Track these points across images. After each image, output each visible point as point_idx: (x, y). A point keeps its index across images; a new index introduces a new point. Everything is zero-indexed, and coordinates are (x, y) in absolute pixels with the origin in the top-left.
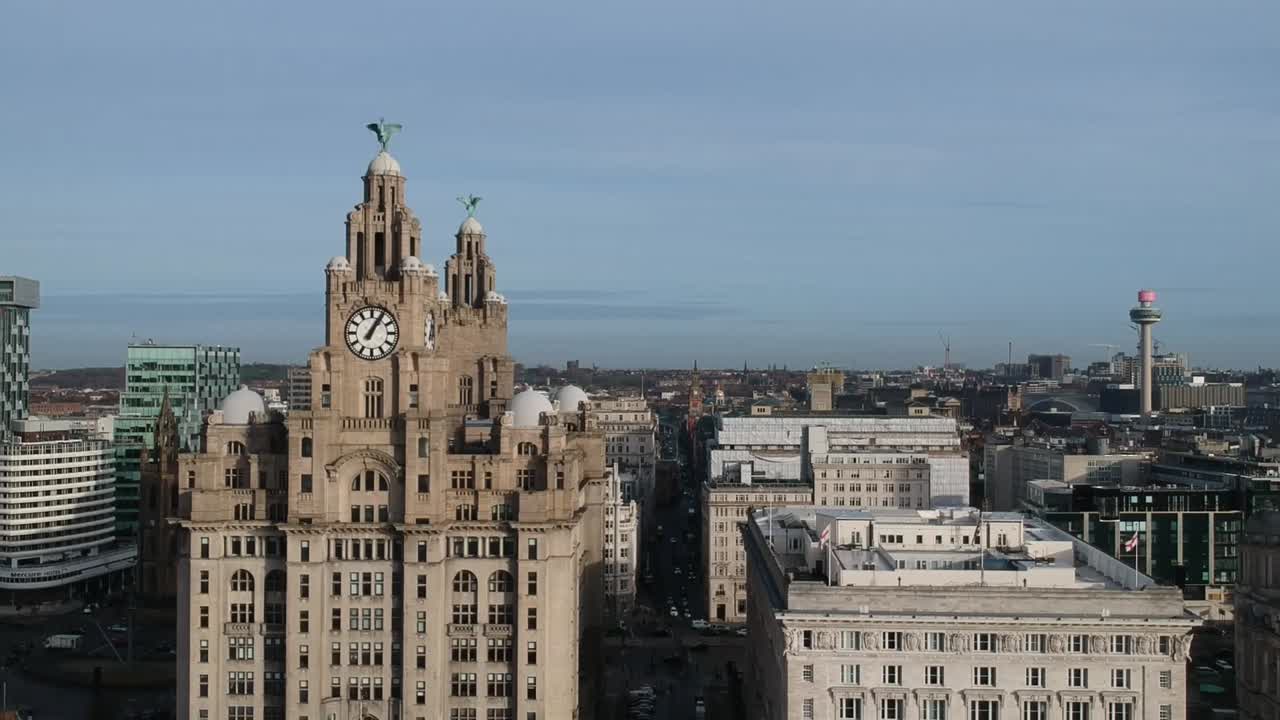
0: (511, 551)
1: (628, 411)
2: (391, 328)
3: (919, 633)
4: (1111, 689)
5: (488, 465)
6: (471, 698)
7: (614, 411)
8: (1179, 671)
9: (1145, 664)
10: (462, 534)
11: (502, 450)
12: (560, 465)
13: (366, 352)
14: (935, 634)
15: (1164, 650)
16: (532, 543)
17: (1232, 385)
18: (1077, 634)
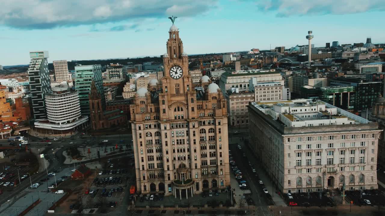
0: (214, 124)
1: (197, 74)
2: (181, 71)
3: (316, 137)
4: (360, 146)
5: (206, 103)
6: (206, 158)
7: (194, 74)
8: (377, 141)
9: (369, 140)
10: (202, 120)
11: (209, 99)
12: (224, 102)
13: (175, 77)
14: (319, 137)
15: (373, 137)
16: (219, 121)
17: (329, 52)
18: (352, 134)
